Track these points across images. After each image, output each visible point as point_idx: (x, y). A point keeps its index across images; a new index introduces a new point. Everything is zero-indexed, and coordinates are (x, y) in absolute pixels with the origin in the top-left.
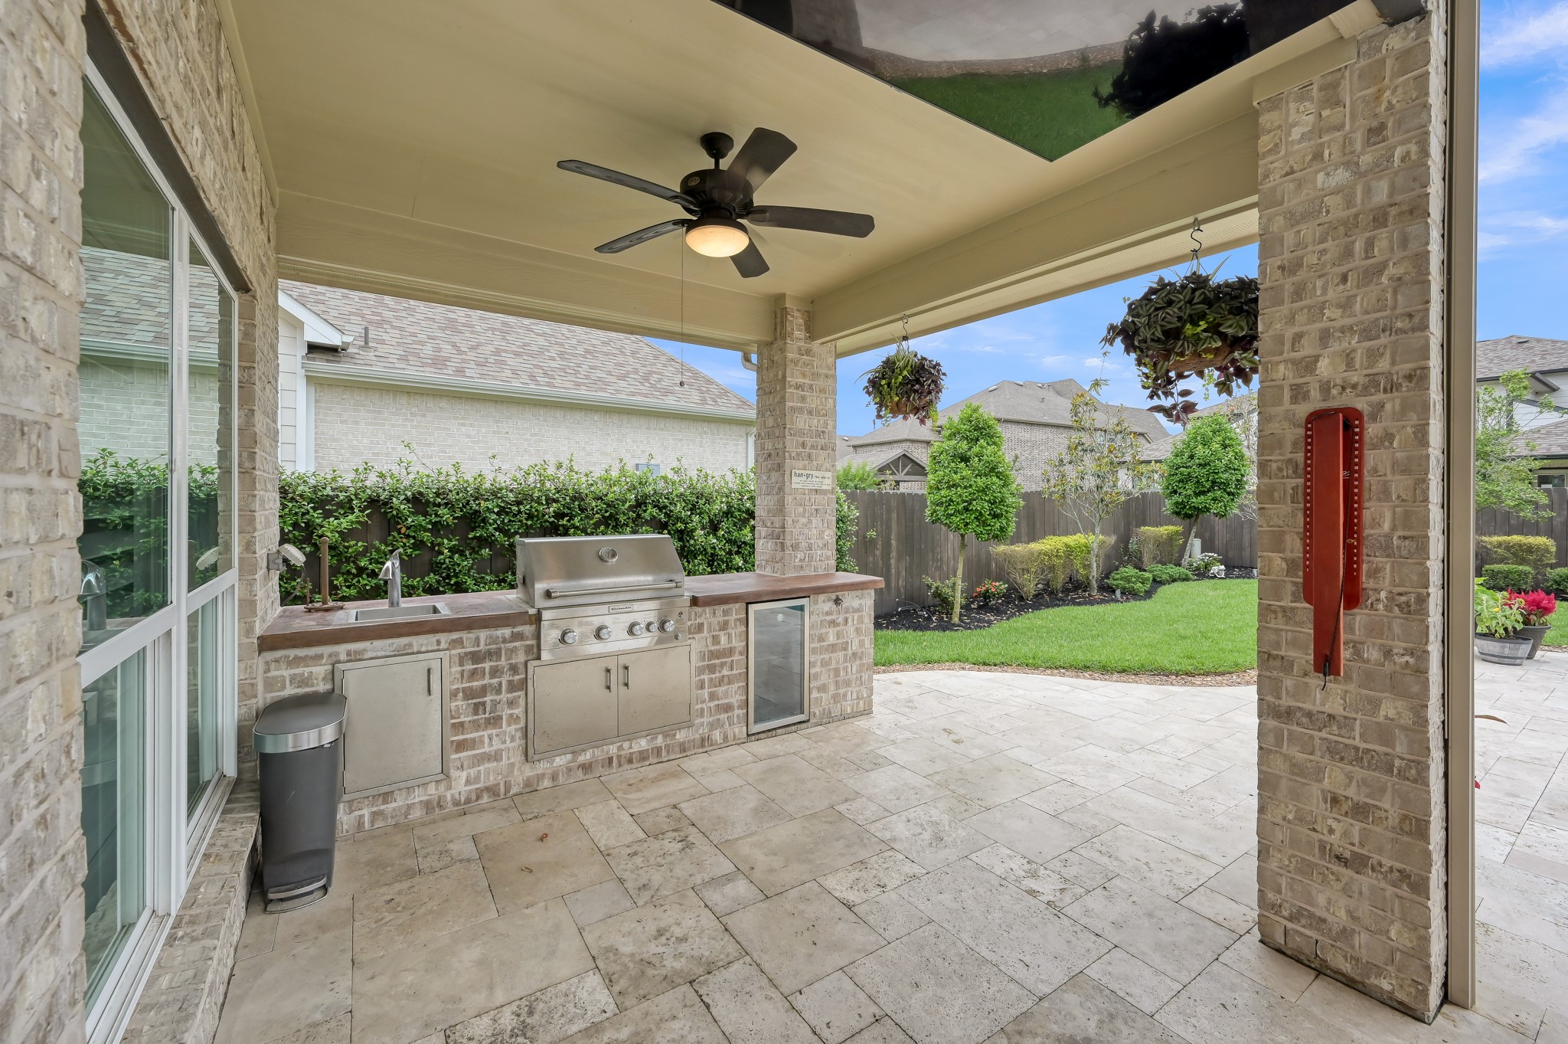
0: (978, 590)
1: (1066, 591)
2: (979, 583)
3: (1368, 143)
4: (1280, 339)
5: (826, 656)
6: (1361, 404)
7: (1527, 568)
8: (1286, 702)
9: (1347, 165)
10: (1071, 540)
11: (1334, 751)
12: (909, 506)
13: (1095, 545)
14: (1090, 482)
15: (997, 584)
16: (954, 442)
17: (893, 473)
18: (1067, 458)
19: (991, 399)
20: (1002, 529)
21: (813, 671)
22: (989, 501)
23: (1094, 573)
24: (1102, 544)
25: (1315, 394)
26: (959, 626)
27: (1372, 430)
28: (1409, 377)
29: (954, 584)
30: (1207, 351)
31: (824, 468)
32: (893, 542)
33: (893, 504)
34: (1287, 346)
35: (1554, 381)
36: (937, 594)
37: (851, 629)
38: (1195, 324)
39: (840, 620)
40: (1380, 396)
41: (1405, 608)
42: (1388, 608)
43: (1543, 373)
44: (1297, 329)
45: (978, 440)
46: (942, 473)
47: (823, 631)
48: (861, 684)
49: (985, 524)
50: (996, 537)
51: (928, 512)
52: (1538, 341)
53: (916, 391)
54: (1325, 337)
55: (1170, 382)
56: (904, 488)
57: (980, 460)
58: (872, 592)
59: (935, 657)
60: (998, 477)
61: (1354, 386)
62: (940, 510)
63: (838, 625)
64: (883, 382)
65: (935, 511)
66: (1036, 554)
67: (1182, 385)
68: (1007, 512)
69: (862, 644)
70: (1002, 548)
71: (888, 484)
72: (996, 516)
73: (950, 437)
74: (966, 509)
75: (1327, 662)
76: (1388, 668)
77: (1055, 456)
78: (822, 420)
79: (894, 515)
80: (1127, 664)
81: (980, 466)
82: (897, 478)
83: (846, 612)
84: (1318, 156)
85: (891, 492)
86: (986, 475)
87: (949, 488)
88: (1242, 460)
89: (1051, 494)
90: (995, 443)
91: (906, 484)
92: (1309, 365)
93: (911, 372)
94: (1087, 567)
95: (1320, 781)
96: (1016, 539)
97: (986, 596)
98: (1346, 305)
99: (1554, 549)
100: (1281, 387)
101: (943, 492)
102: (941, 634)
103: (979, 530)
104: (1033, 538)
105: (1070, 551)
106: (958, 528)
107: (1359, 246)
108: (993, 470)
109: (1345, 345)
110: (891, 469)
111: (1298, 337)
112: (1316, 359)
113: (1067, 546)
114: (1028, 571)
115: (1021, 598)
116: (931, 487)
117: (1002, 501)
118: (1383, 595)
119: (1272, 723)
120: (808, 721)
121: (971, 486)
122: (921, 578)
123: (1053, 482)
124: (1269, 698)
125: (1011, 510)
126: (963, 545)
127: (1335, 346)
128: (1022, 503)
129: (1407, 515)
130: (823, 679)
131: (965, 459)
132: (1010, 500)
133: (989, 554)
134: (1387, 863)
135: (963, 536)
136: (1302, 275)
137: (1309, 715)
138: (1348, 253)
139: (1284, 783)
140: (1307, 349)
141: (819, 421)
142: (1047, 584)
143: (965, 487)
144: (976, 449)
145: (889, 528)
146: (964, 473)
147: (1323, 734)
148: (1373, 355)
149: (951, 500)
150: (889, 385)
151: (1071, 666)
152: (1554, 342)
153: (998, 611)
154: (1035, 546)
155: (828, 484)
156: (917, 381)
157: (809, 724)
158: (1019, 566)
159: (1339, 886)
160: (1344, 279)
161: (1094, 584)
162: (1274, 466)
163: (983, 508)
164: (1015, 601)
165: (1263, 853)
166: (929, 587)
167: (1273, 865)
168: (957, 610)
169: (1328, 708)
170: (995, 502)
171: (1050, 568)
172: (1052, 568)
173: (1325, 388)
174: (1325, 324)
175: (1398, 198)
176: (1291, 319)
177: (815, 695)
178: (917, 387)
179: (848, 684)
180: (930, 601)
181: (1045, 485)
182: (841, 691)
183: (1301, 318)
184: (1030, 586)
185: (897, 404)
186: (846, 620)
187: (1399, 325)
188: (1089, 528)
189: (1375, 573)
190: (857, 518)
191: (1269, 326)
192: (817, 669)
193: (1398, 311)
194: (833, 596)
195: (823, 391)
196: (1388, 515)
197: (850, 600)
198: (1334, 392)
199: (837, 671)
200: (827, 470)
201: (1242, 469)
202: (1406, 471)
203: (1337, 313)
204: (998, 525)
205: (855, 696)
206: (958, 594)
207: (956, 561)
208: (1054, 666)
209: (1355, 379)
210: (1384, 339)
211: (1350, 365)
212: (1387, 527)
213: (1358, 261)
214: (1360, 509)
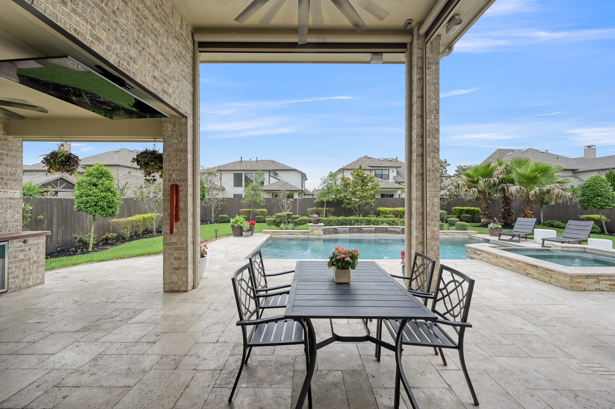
0: (103, 237)
1: (143, 233)
2: (104, 234)
3: (180, 137)
4: (166, 169)
5: (18, 264)
6: (179, 184)
7: (262, 216)
8: (168, 242)
9: (177, 139)
10: (145, 216)
11: (176, 249)
12: (65, 204)
13: (155, 217)
14: (152, 195)
15: (112, 234)
16: (89, 178)
17: (53, 187)
18: (144, 186)
19: (116, 156)
20: (113, 212)
21: (10, 271)
22: (107, 202)
23: (155, 227)
24: (158, 217)
25: (172, 181)
26: (92, 252)
27: (181, 189)
28: (185, 180)
29: (90, 236)
30: (155, 168)
31: (15, 188)
32: (55, 221)
33: (55, 203)
34: (168, 171)
35: (277, 172)
36: (81, 241)
37: (32, 252)
38: (152, 162)
39: (27, 249)
40: (182, 183)
41: (185, 220)
42: (183, 221)
43: (275, 170)
44: (169, 168)
45: (102, 178)
46: (83, 190)
47: (17, 254)
48: (38, 273)
49: (105, 210)
50: (110, 215)
51: (75, 206)
52: (276, 162)
53: (67, 165)
54: (174, 170)
55: (150, 173)
56: (60, 195)
57: (102, 186)
58: (45, 237)
59: (78, 262)
60: (111, 193)
61: (178, 180)
62: (82, 206)
63: (25, 251)
64: (51, 160)
65: (79, 206)
66: (130, 222)
67: (153, 174)
68: (115, 206)
69: (39, 257)
70: (115, 220)
71: (49, 193)
72: (110, 207)
73: (87, 176)
74: (96, 205)
75: (172, 232)
76: (183, 231)
77: (139, 185)
78: (14, 169)
79: (55, 209)
80: (157, 251)
81: (103, 188)
82: (56, 190)
83: (30, 246)
84: (172, 135)
85: (53, 197)
86: (105, 192)
87: (87, 196)
88: (204, 189)
89: (137, 199)
90: (110, 180)
91: (62, 193)
92: (171, 175)
93: (65, 158)
94: (152, 225)
95: (173, 255)
96: (121, 216)
97: (107, 239)
98: (177, 165)
99: (267, 212)
100: (167, 179)
101: (83, 198)
102: (82, 255)
103: (102, 213)
104: (130, 215)
105: (144, 219)
106: (91, 213)
107: (178, 155)
108: (108, 190)
109: (177, 172)
110: (51, 185)
111: (170, 170)
112: (172, 174)
113: (144, 218)
114: (127, 228)
115: (124, 238)
116: (77, 196)
117: (113, 201)
118: (182, 218)
119: (166, 246)
120: (7, 291)
121: (98, 196)
122: (71, 235)
123: (138, 195)
124: (165, 242)
125: (117, 205)
126: (94, 219)
127: (175, 173)
128: (122, 202)
129: (185, 204)
130: (16, 273)
131: (95, 185)
132: (116, 201)
133: (108, 223)
134: (183, 266)
135: (94, 216)
136: (170, 158)
137: (171, 243)
138: (177, 156)
139: (167, 258)
140: (171, 172)
141: (12, 169)
142: (136, 232)
143: (95, 196)
144: (101, 181)
145: (52, 214)
146: (95, 191)
147: (174, 246)
148: (181, 175)
149: (88, 201)
150: (54, 161)
151: (137, 256)
152: (278, 163)
153: (112, 245)
154: (130, 219)
155: (18, 194)
156: (68, 162)
157: (8, 292)
158: (122, 226)
159: (176, 274)
160: (176, 160)
161: (155, 230)
162: (166, 195)
163: (104, 204)
164: (121, 239)
165: (164, 273)
166: (76, 238)
167: (166, 275)
168: (91, 245)
169: (174, 241)
170: (109, 202)
171: (136, 226)
172: (137, 226)
173: (174, 180)
174: (173, 168)
175: (184, 148)
176: (168, 166)
177: (11, 280)
178: (68, 163)
179: (31, 273)
180: (77, 244)
181: (134, 195)
182: (27, 277)
183: (170, 166)
184: (128, 234)
185: (58, 168)
186: (30, 249)
187: (184, 170)
188: (152, 211)
189: (181, 215)
190: (31, 210)
191: (165, 166)
192: (13, 270)
193: (184, 168)
194: (23, 240)
195: (15, 157)
196: (183, 204)
197: (31, 241)
198: (175, 181)
199: (24, 270)
200: (17, 190)
201: (204, 191)
202: (185, 196)
203: (175, 166)
204: (111, 211)
205: (35, 278)
206: (92, 239)
207: (91, 226)
208: (131, 256)
209: (178, 179)
210: (182, 173)
211: (177, 176)
212: (182, 206)
213: (178, 158)
214: (179, 203)
